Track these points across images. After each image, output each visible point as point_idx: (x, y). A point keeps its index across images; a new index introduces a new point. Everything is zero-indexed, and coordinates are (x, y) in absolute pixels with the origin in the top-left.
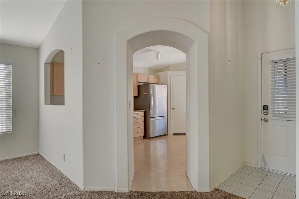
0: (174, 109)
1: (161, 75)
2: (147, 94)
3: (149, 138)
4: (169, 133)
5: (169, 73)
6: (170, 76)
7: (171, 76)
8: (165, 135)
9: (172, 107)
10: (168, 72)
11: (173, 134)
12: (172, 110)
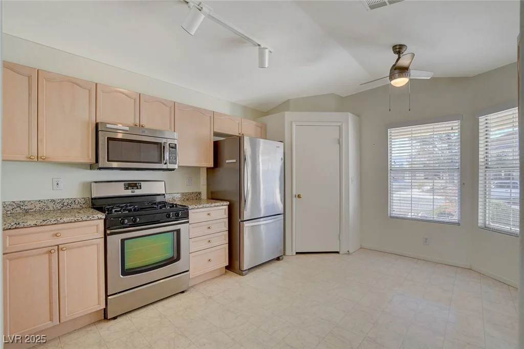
0: (299, 196)
1: (271, 120)
2: (235, 161)
3: (241, 272)
4: (288, 252)
5: (288, 116)
6: (291, 123)
7: (293, 123)
8: (278, 259)
9: (294, 193)
10: (286, 113)
11: (297, 253)
12: (294, 199)
